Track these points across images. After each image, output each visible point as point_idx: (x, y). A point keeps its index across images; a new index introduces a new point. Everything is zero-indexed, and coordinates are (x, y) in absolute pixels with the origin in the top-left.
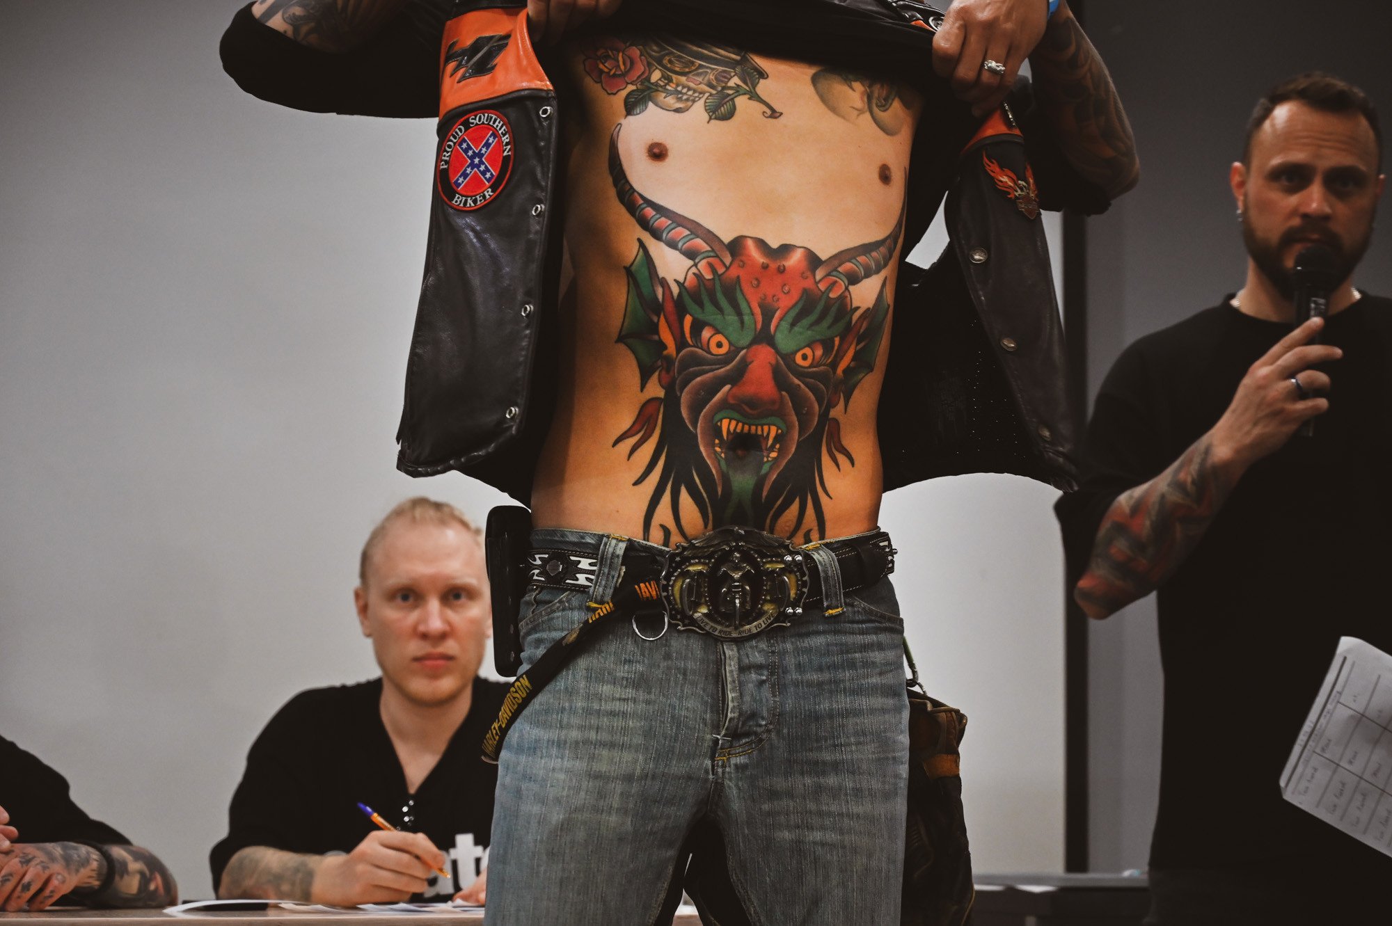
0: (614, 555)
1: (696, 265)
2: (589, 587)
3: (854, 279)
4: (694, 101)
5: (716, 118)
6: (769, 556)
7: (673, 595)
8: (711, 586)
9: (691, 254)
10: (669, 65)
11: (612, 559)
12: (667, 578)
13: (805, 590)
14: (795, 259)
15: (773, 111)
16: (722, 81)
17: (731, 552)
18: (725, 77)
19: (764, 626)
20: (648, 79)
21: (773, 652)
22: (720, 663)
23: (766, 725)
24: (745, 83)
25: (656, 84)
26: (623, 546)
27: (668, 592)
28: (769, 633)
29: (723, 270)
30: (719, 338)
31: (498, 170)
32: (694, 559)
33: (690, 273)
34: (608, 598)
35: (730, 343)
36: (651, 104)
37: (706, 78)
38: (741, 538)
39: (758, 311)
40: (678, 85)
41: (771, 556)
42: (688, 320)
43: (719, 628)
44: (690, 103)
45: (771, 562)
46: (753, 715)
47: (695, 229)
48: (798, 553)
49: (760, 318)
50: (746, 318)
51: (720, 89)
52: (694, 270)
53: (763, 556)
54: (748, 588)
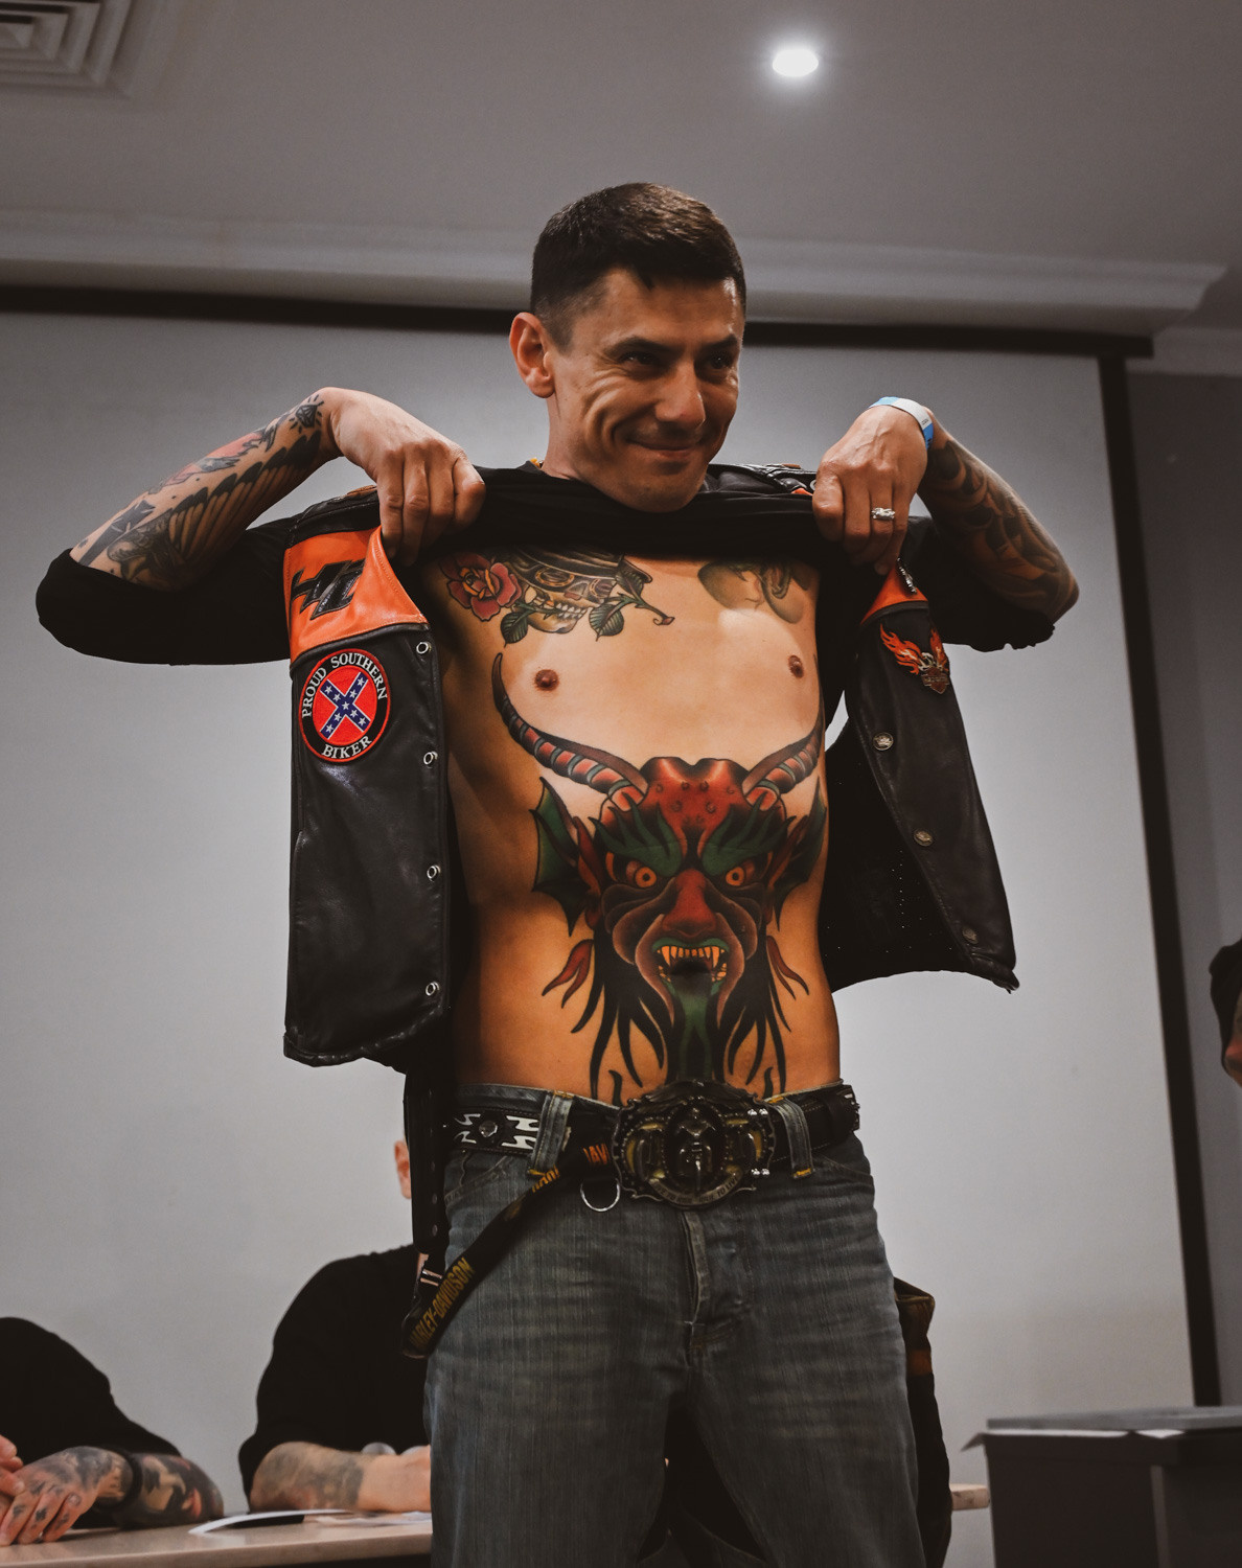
0: (558, 1116)
1: (609, 798)
2: (531, 1151)
3: (785, 786)
4: (577, 618)
5: (604, 635)
6: (731, 1111)
7: (626, 1158)
8: (668, 1147)
9: (603, 787)
10: (543, 581)
11: (555, 1119)
12: (620, 1139)
13: (772, 1149)
14: (717, 774)
15: (664, 616)
16: (605, 593)
17: (689, 1108)
18: (606, 588)
19: (727, 1191)
20: (522, 600)
21: (739, 1221)
22: (684, 1237)
23: (742, 1305)
24: (629, 591)
25: (532, 604)
26: (568, 1104)
27: (619, 1154)
28: (735, 1200)
29: (641, 798)
30: (646, 871)
31: (374, 715)
32: (649, 1116)
33: (605, 807)
34: (552, 1165)
35: (657, 874)
36: (531, 629)
37: (586, 592)
38: (700, 1091)
39: (682, 835)
40: (556, 603)
41: (734, 1111)
42: (610, 857)
43: (678, 1195)
44: (573, 622)
45: (734, 1118)
46: (728, 1296)
47: (603, 758)
48: (763, 1107)
49: (685, 843)
50: (670, 845)
51: (602, 601)
52: (609, 803)
53: (724, 1111)
54: (709, 1148)
